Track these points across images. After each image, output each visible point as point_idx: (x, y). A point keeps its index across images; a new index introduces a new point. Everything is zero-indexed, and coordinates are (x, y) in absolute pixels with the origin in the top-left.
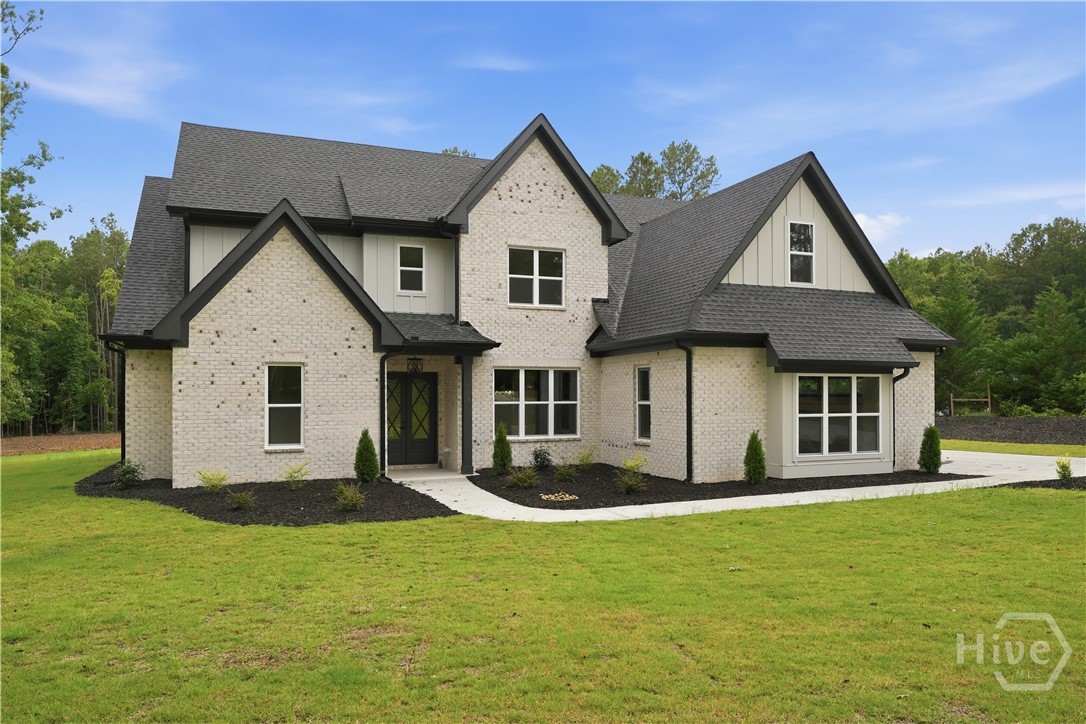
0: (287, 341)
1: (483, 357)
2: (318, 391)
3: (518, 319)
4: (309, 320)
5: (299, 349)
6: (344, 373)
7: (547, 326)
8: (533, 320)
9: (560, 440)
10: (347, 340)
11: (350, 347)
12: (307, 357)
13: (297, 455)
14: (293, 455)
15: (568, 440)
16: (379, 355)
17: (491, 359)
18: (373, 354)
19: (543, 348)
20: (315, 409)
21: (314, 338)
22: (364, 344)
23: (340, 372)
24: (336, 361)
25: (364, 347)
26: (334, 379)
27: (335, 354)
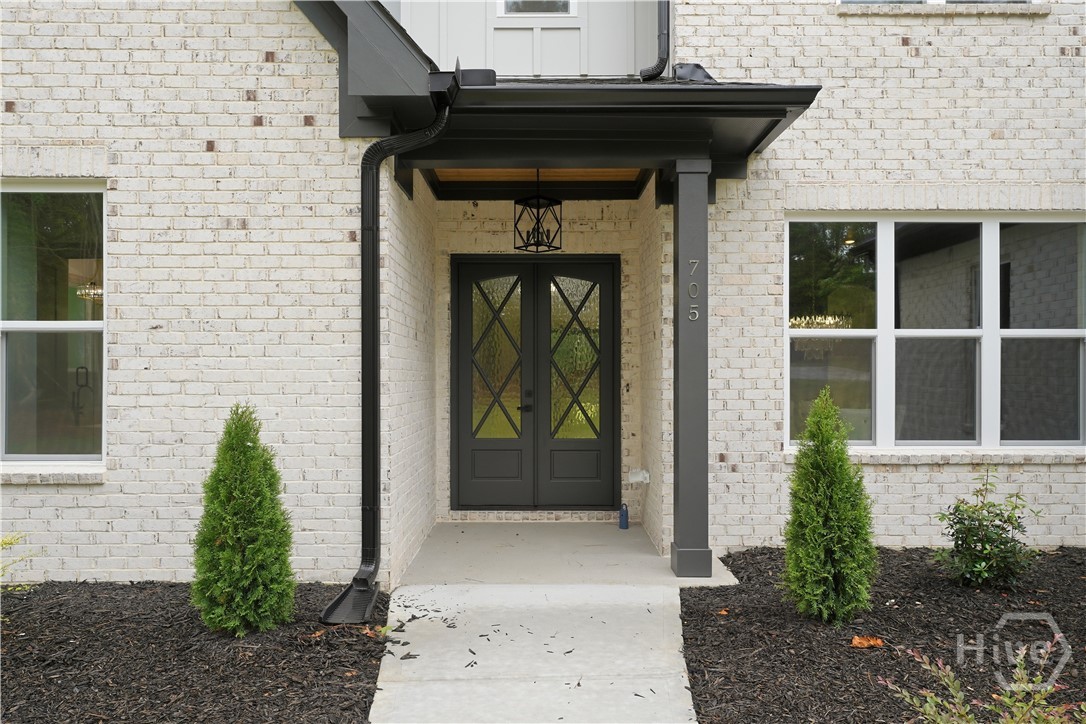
0: (49, 106)
1: (752, 182)
2: (154, 274)
3: (875, 52)
4: (119, 30)
5: (87, 132)
6: (240, 211)
7: (976, 72)
8: (926, 51)
9: (1028, 462)
10: (251, 96)
11: (258, 122)
12: (114, 160)
13: (83, 496)
14: (66, 497)
15: (1059, 463)
16: (359, 148)
17: (775, 184)
18: (337, 143)
19: (963, 144)
20: (141, 337)
21: (138, 94)
22: (308, 108)
23: (224, 210)
24: (212, 171)
25: (309, 121)
26: (208, 235)
27: (210, 146)
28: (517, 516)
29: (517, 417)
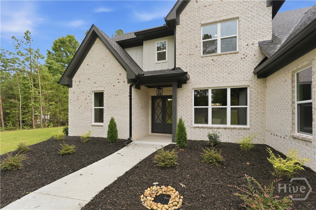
0: (98, 82)
1: (187, 84)
2: (108, 101)
3: (207, 62)
4: (105, 73)
5: (102, 85)
6: (117, 93)
7: (225, 64)
8: (216, 61)
9: (234, 128)
10: (118, 79)
11: (119, 82)
12: (104, 88)
13: (101, 127)
14: (100, 127)
15: (240, 129)
16: (129, 85)
17: (191, 84)
18: (127, 84)
19: (223, 76)
20: (107, 109)
21: (107, 80)
22: (124, 80)
23: (115, 93)
24: (114, 89)
25: (124, 82)
26: (114, 96)
27: (114, 86)
28: (160, 134)
29: (161, 119)
